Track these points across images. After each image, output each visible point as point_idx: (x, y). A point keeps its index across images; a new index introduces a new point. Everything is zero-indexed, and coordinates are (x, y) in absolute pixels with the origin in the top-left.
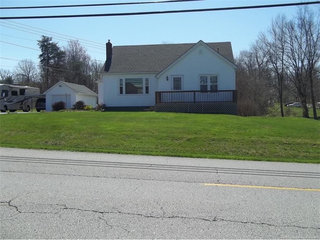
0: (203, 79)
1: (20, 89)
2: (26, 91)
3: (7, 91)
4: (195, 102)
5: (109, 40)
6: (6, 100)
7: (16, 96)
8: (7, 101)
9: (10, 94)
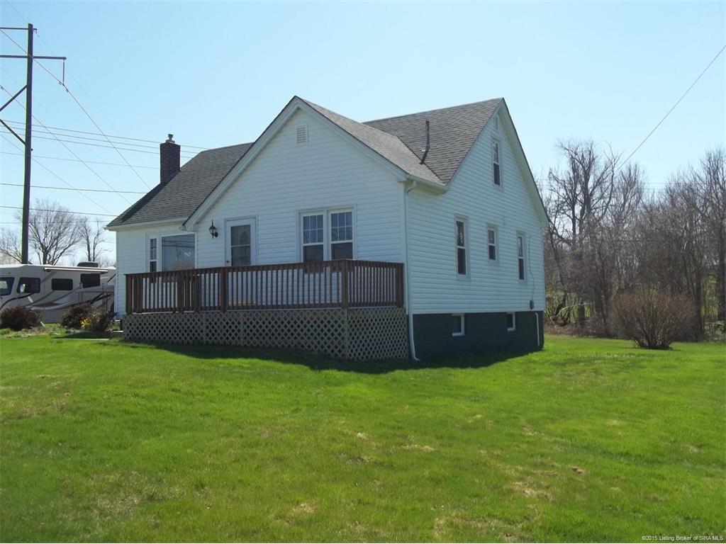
0: (311, 224)
1: (82, 275)
2: (101, 278)
3: (39, 279)
4: (224, 306)
5: (171, 136)
6: (32, 301)
7: (69, 292)
8: (34, 303)
9: (46, 287)
